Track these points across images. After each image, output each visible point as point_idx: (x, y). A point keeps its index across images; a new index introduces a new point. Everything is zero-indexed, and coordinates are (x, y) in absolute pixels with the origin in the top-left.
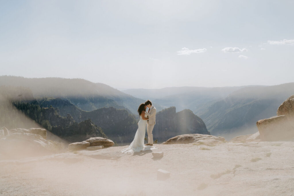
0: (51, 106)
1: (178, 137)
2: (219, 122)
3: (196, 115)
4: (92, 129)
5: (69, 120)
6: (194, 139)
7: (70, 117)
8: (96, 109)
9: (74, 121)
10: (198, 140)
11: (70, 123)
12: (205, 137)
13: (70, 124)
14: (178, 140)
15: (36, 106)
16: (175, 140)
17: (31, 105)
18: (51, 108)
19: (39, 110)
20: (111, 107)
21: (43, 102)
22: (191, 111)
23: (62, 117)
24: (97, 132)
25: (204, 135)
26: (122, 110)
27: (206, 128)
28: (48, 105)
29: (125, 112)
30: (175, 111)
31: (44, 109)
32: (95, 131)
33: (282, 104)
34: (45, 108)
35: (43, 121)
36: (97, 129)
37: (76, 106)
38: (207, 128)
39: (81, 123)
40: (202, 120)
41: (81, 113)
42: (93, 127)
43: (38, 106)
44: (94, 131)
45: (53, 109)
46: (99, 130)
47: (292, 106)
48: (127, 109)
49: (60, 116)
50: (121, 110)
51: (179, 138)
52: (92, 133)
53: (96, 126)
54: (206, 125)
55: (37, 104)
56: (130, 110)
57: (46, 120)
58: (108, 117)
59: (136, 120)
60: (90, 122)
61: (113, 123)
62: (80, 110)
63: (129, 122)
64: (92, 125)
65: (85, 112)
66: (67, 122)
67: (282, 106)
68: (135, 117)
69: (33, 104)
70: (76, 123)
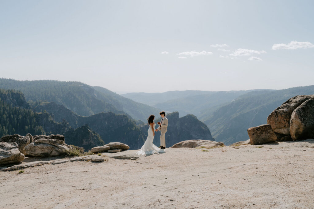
0: (45, 111)
1: (183, 142)
2: (224, 128)
3: (200, 120)
4: (89, 136)
5: (65, 126)
6: (197, 144)
7: (66, 123)
8: (94, 114)
9: (70, 127)
10: (200, 145)
11: (66, 129)
12: (206, 143)
13: (65, 131)
14: (183, 145)
15: (29, 111)
16: (180, 146)
17: (23, 110)
18: (45, 113)
19: (32, 115)
20: (110, 111)
21: (36, 106)
22: (195, 116)
23: (57, 122)
24: (94, 139)
25: (206, 141)
26: (122, 115)
27: (210, 134)
28: (41, 110)
29: (125, 117)
30: (178, 116)
31: (37, 115)
32: (93, 138)
33: (270, 114)
34: (39, 113)
35: (36, 127)
36: (94, 135)
37: (72, 111)
38: (212, 134)
39: (78, 129)
40: (206, 126)
41: (77, 119)
42: (90, 133)
43: (31, 111)
44: (91, 138)
45: (47, 114)
46: (96, 137)
47: (278, 116)
48: (127, 114)
49: (55, 122)
50: (120, 115)
51: (184, 144)
52: (89, 139)
53: (94, 132)
54: (211, 131)
55: (30, 108)
56: (130, 115)
57: (39, 126)
58: (106, 123)
59: (137, 126)
60: (88, 127)
61: (112, 129)
62: (76, 115)
63: (129, 128)
64: (89, 131)
65: (82, 117)
66: (63, 128)
67: (270, 116)
68: (135, 123)
69: (25, 109)
70: (72, 129)
